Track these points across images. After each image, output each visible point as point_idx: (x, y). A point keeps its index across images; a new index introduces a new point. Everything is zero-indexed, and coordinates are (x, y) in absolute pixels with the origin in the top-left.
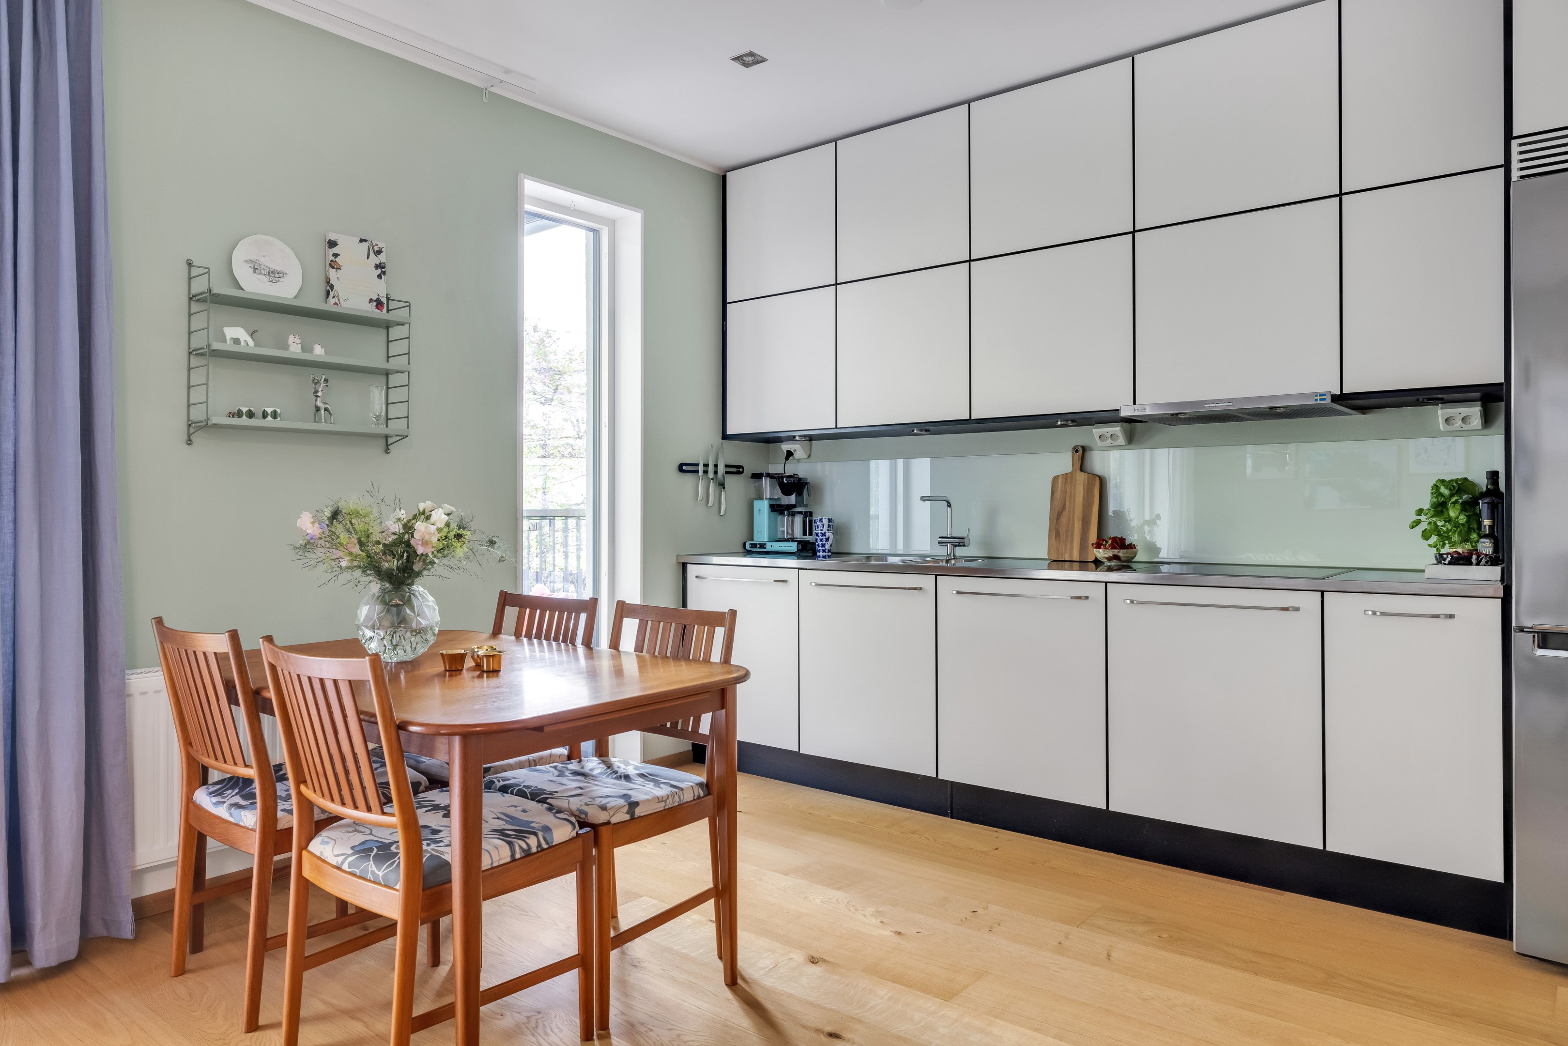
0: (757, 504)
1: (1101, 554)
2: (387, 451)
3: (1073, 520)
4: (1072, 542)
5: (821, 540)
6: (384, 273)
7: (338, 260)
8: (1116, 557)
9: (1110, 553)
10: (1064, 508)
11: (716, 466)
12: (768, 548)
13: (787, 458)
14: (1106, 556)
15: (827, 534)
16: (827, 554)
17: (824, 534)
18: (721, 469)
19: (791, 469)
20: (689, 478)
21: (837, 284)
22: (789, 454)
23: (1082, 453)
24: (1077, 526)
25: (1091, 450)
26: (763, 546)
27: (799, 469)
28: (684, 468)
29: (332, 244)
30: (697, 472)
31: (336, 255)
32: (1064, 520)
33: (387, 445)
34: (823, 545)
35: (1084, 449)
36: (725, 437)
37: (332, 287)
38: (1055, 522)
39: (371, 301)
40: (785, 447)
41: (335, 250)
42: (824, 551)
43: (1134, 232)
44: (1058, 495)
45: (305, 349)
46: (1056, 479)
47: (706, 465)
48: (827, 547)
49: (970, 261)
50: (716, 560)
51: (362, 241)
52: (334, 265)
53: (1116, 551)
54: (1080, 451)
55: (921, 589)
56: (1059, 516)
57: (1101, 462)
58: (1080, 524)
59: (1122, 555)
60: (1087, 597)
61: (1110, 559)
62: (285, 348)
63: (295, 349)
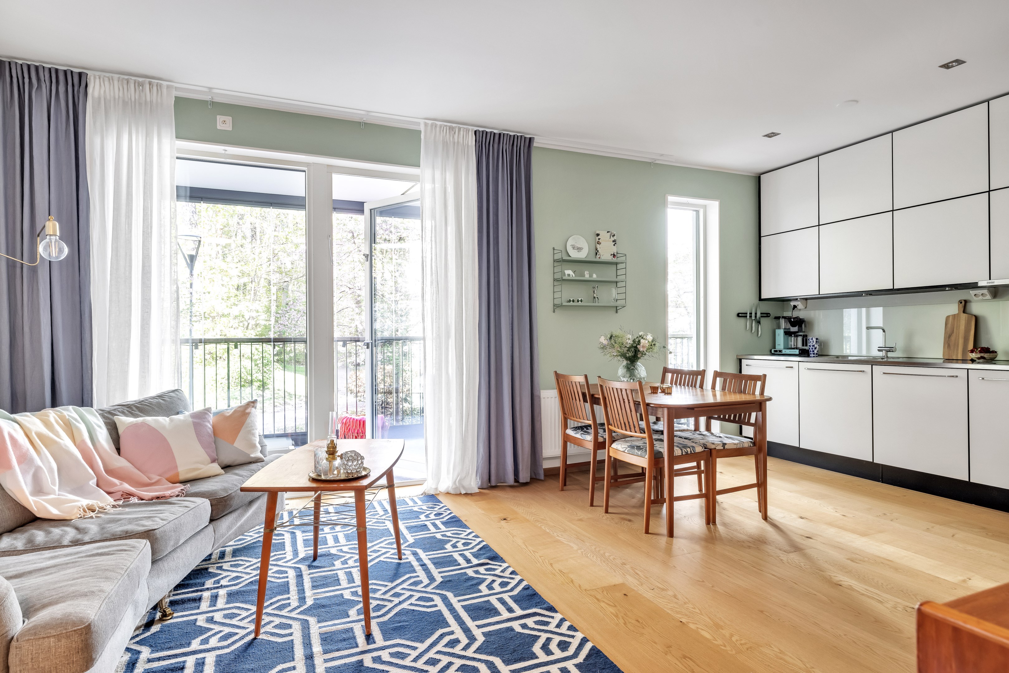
0: (778, 331)
1: (974, 356)
2: (617, 312)
3: (959, 339)
4: (957, 350)
5: (812, 349)
6: (616, 243)
7: (600, 241)
8: (982, 358)
9: (979, 355)
10: (953, 332)
11: (756, 314)
12: (784, 352)
13: (794, 309)
14: (976, 357)
15: (815, 346)
16: (815, 355)
17: (814, 346)
18: (759, 315)
19: (795, 314)
20: (742, 320)
21: (819, 225)
22: (795, 307)
23: (965, 305)
24: (961, 341)
25: (970, 302)
26: (780, 351)
27: (801, 314)
28: (740, 315)
29: (598, 235)
30: (746, 317)
31: (599, 239)
32: (953, 338)
33: (617, 310)
34: (813, 351)
35: (966, 302)
36: (760, 299)
37: (598, 251)
38: (947, 339)
39: (611, 255)
40: (792, 303)
41: (599, 237)
42: (814, 354)
43: (989, 191)
44: (949, 325)
45: (591, 276)
46: (948, 318)
47: (751, 314)
48: (815, 352)
49: (893, 211)
50: (756, 357)
51: (608, 232)
52: (599, 243)
53: (982, 355)
54: (963, 303)
55: (864, 371)
56: (950, 336)
57: (976, 308)
58: (963, 340)
59: (985, 356)
60: (957, 376)
61: (979, 358)
62: (584, 276)
63: (587, 276)
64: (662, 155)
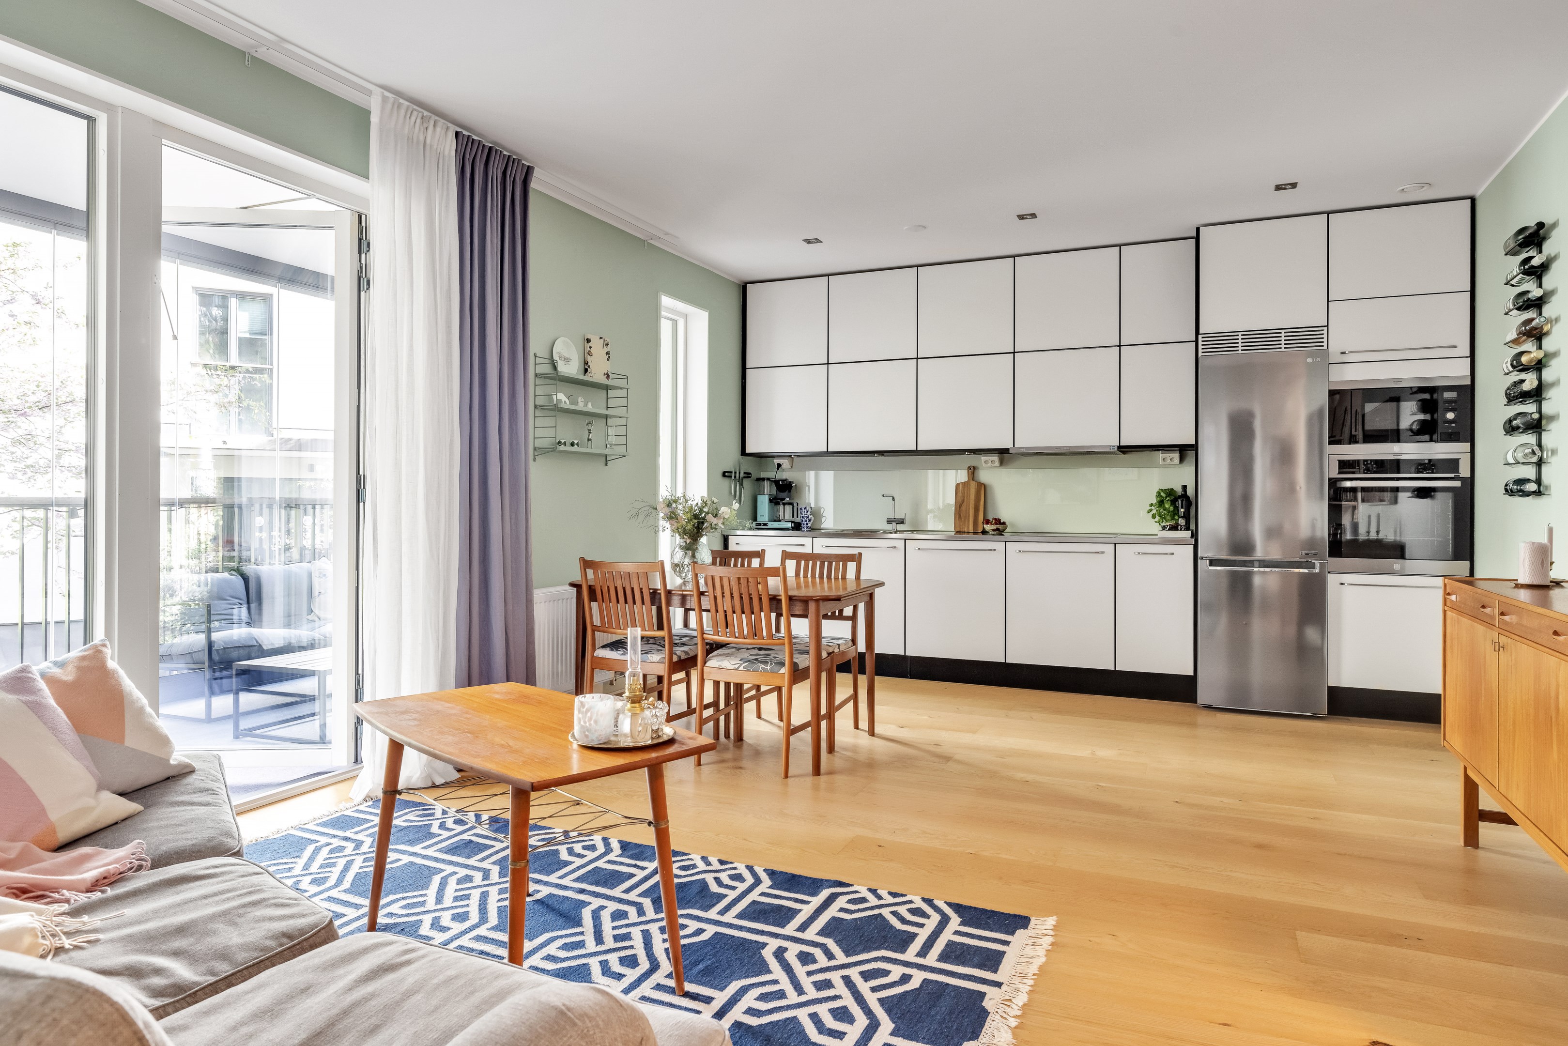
0: (760, 498)
1: (990, 527)
2: (606, 465)
3: (969, 509)
4: (969, 521)
5: (806, 521)
6: (609, 357)
7: (591, 350)
8: (996, 529)
9: (994, 527)
10: (963, 502)
11: (740, 473)
12: (770, 525)
13: (778, 469)
15: (810, 517)
16: (809, 529)
17: (807, 517)
18: (742, 475)
19: (782, 475)
20: (726, 480)
21: (828, 364)
22: (779, 465)
23: (973, 471)
24: (972, 512)
25: (978, 469)
26: (765, 525)
27: (784, 475)
28: (726, 474)
29: (588, 341)
30: (731, 477)
31: (590, 348)
32: (963, 508)
33: (606, 461)
34: (807, 524)
35: (974, 468)
36: (743, 453)
37: (589, 366)
38: (958, 510)
39: (605, 374)
40: (776, 461)
41: (590, 344)
42: (807, 528)
43: (1014, 353)
44: (960, 494)
45: (586, 405)
46: (957, 485)
47: (735, 473)
48: (809, 525)
49: (917, 358)
50: (739, 532)
51: (601, 338)
52: (590, 354)
53: (998, 526)
54: (972, 469)
55: (895, 547)
56: (960, 506)
57: (984, 476)
58: (973, 510)
59: (1000, 528)
60: (995, 550)
61: (994, 530)
62: (577, 404)
63: (581, 406)
64: (667, 234)
